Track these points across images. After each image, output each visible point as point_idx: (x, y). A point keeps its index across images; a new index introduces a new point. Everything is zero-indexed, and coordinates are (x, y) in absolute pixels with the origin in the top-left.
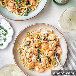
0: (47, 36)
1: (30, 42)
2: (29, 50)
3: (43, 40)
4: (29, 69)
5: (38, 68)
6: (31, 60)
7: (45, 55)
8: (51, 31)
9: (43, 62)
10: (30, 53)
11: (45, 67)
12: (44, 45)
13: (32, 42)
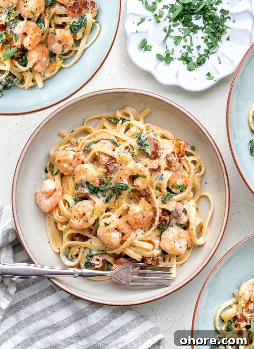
0: (181, 225)
1: (155, 156)
2: (122, 154)
3: (165, 206)
4: (49, 156)
5: (55, 190)
6: (83, 163)
7: (105, 214)
8: (200, 241)
9: (76, 206)
10: (112, 158)
11: (56, 215)
12: (145, 213)
13: (154, 164)
